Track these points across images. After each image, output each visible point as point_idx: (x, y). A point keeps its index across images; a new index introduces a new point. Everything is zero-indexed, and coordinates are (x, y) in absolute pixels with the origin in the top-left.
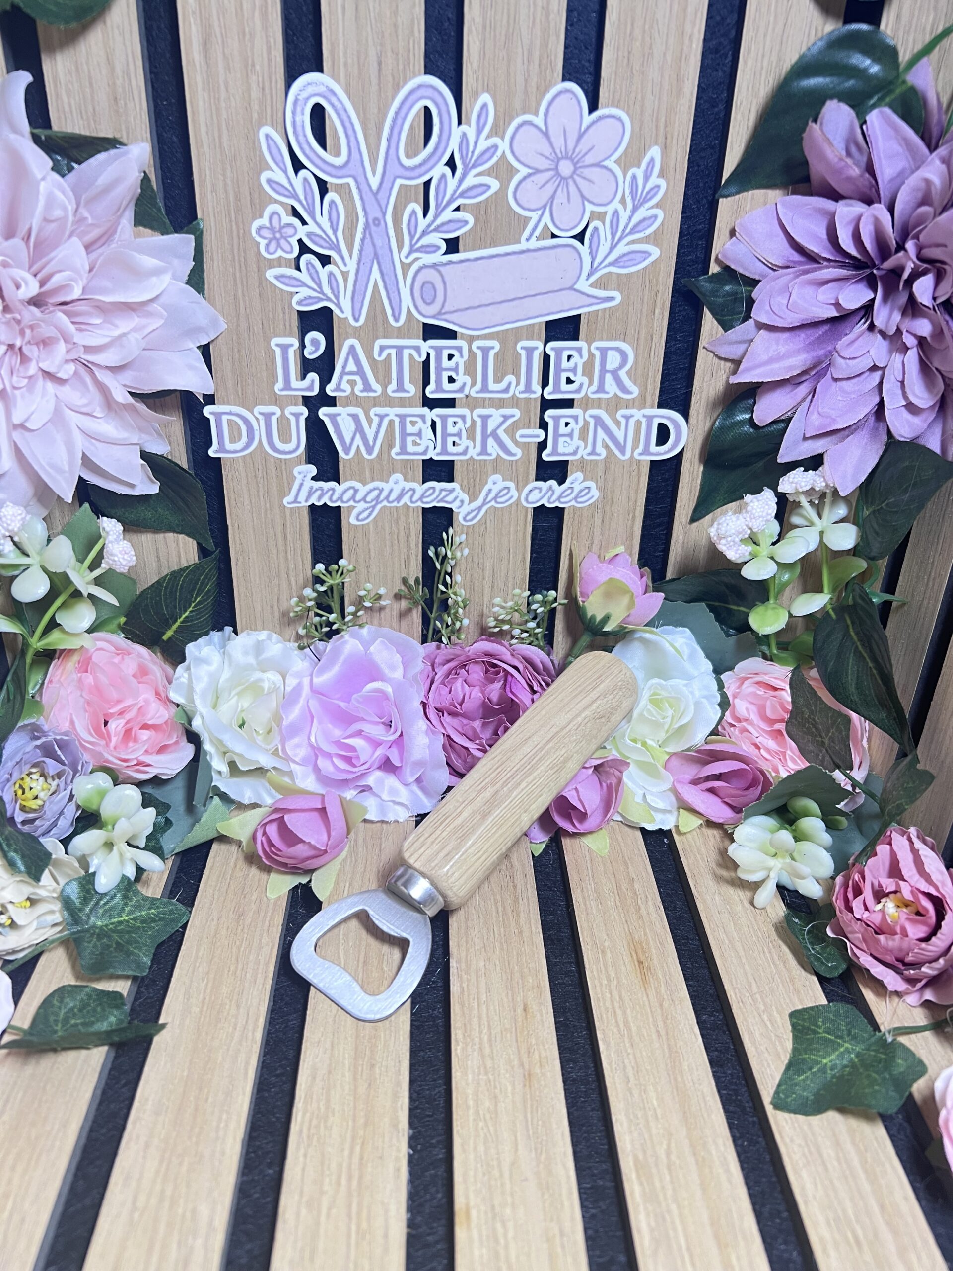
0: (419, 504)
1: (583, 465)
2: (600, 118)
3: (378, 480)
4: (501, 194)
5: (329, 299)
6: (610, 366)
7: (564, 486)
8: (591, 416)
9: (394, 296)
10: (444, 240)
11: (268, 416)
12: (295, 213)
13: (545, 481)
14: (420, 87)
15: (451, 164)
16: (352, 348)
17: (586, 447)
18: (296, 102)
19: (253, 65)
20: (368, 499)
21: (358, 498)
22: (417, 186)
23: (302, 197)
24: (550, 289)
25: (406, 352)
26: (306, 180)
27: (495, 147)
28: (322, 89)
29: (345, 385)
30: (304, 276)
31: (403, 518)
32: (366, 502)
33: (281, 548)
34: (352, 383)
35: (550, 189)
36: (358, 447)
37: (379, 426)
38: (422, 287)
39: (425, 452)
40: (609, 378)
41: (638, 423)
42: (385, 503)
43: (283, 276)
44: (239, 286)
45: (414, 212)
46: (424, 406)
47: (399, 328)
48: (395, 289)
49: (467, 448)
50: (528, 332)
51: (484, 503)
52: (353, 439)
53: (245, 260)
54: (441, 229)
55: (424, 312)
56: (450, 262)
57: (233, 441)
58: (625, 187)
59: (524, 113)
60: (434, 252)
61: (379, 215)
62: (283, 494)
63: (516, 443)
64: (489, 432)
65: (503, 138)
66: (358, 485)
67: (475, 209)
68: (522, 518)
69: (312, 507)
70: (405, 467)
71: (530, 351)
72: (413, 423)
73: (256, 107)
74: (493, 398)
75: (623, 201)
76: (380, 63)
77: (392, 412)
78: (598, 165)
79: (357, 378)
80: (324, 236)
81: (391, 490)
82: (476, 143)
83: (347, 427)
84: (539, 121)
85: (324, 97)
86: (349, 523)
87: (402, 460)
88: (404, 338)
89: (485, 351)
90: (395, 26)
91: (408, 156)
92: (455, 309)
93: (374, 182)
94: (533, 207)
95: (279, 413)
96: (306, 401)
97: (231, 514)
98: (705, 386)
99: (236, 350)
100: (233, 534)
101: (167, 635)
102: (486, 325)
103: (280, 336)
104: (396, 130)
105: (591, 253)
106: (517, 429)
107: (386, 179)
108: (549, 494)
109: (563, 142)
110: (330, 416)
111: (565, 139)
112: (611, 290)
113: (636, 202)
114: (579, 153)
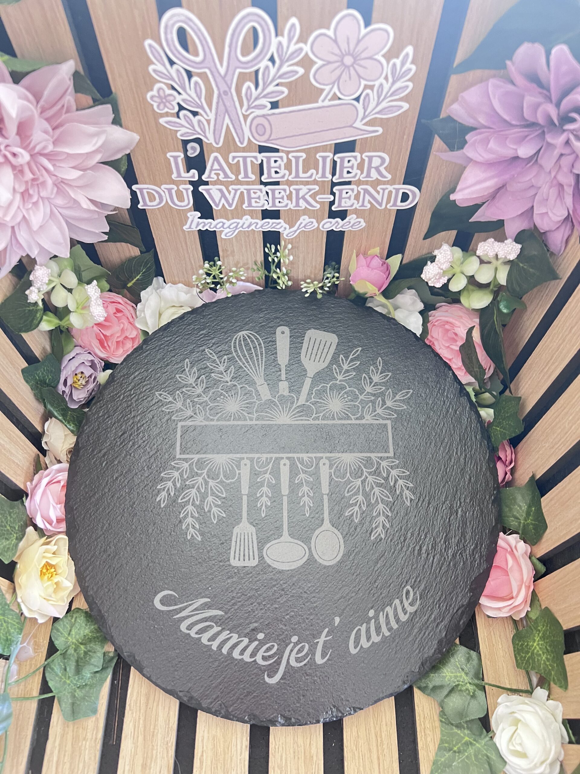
0: (260, 229)
1: (356, 212)
2: (372, 31)
3: (236, 218)
5: (199, 134)
6: (373, 165)
7: (345, 221)
8: (362, 189)
9: (239, 131)
10: (271, 103)
11: (170, 190)
12: (173, 88)
13: (334, 218)
14: (248, 15)
15: (272, 59)
16: (216, 159)
17: (358, 203)
18: (166, 27)
19: (135, 4)
20: (231, 227)
21: (225, 226)
22: (250, 73)
23: (177, 79)
24: (338, 126)
25: (249, 160)
26: (178, 71)
27: (301, 49)
28: (183, 18)
29: (213, 175)
30: (182, 121)
31: (251, 235)
32: (230, 228)
33: (184, 247)
34: (218, 175)
35: (338, 72)
36: (223, 204)
37: (235, 194)
38: (256, 127)
39: (263, 206)
40: (373, 171)
41: (390, 193)
43: (170, 122)
44: (144, 126)
45: (249, 88)
47: (244, 148)
48: (240, 128)
49: (288, 204)
50: (324, 149)
51: (298, 228)
52: (220, 200)
53: (146, 114)
54: (268, 96)
55: (259, 140)
56: (274, 114)
57: (151, 201)
58: (387, 69)
59: (321, 27)
60: (264, 108)
62: (183, 225)
63: (317, 202)
64: (300, 197)
65: (306, 44)
66: (224, 221)
67: (288, 85)
68: (320, 235)
69: (200, 231)
70: (252, 214)
71: (324, 158)
72: (255, 193)
73: (140, 28)
74: (303, 181)
75: (386, 78)
76: (220, 1)
77: (242, 188)
78: (371, 58)
79: (220, 172)
80: (193, 101)
81: (244, 223)
82: (288, 48)
83: (217, 195)
84: (331, 33)
85: (185, 22)
86: (221, 238)
87: (249, 210)
88: (247, 152)
89: (297, 158)
92: (278, 137)
93: (222, 71)
94: (326, 83)
95: (176, 188)
96: (191, 183)
97: (155, 234)
98: (433, 174)
99: (147, 159)
100: (157, 242)
101: (129, 285)
102: (298, 145)
103: (172, 152)
104: (234, 41)
105: (364, 108)
106: (318, 195)
107: (230, 69)
108: (336, 224)
109: (347, 46)
110: (206, 190)
111: (348, 44)
112: (376, 126)
113: (395, 79)
114: (358, 51)
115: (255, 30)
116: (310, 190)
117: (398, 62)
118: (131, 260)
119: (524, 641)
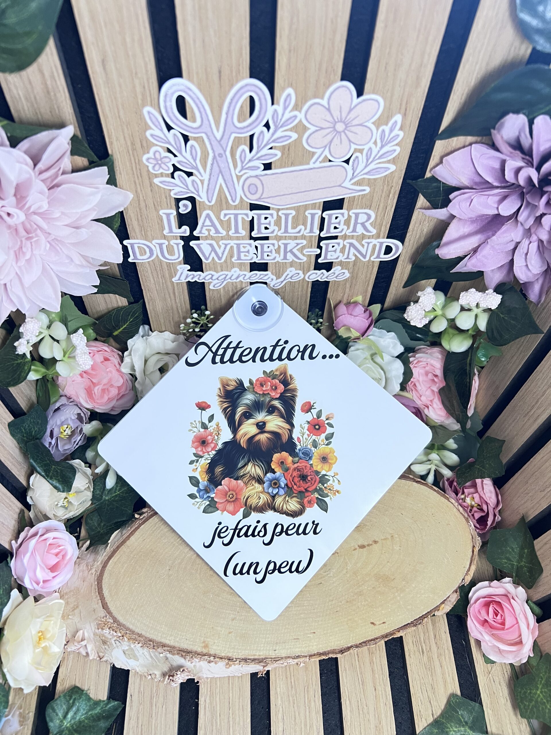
0: (248, 280)
1: (341, 263)
2: (364, 100)
3: (225, 271)
4: (299, 141)
5: (193, 193)
6: (359, 221)
7: (330, 272)
8: (347, 243)
9: (232, 191)
10: (264, 164)
11: (161, 245)
12: (169, 151)
13: (320, 270)
14: (247, 85)
15: (267, 126)
16: (208, 216)
17: (343, 256)
18: (166, 96)
19: (136, 74)
20: (219, 279)
21: (214, 278)
22: (245, 137)
23: (173, 143)
24: (328, 186)
25: (240, 217)
26: (175, 135)
27: (296, 117)
28: (182, 87)
29: (204, 231)
30: (177, 181)
31: (239, 287)
33: (172, 297)
34: (209, 231)
35: (329, 137)
36: (213, 258)
37: (225, 248)
38: (249, 187)
39: (251, 259)
40: (359, 226)
41: (375, 246)
42: (229, 280)
43: (164, 182)
44: (138, 186)
45: (244, 150)
46: (250, 239)
47: (235, 206)
48: (232, 187)
49: (275, 257)
50: (314, 206)
51: (285, 280)
52: (210, 254)
53: (141, 174)
54: (261, 159)
55: (250, 198)
56: (266, 175)
57: (141, 255)
58: (377, 135)
59: (315, 97)
60: (257, 169)
61: (222, 152)
62: (171, 277)
63: (304, 255)
64: (288, 250)
65: (300, 111)
66: (213, 273)
67: (283, 149)
68: (305, 285)
69: (189, 282)
70: (241, 266)
71: (313, 215)
72: (244, 247)
73: (140, 97)
74: (291, 236)
75: (375, 143)
76: (220, 72)
77: (232, 243)
78: (361, 125)
79: (212, 228)
80: (188, 163)
81: (233, 275)
82: (283, 115)
83: (207, 249)
84: (324, 102)
85: (185, 92)
86: (209, 289)
87: (238, 263)
88: (239, 209)
89: (287, 216)
90: (230, 51)
91: (239, 121)
92: (269, 196)
93: (218, 135)
94: (318, 147)
95: (167, 243)
96: (182, 238)
97: (143, 285)
98: (415, 228)
99: (139, 216)
100: (146, 293)
101: (116, 333)
102: (288, 203)
103: (165, 209)
104: (231, 108)
105: (353, 169)
106: (304, 249)
107: (226, 134)
108: (322, 276)
109: (339, 114)
110: (197, 245)
111: (341, 112)
112: (364, 186)
113: (383, 143)
114: (349, 119)
115: (252, 99)
116: (298, 244)
117: (387, 129)
118: (119, 309)
119: (526, 689)
